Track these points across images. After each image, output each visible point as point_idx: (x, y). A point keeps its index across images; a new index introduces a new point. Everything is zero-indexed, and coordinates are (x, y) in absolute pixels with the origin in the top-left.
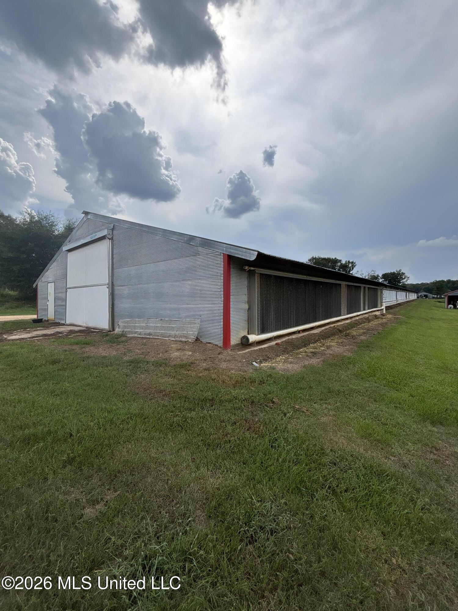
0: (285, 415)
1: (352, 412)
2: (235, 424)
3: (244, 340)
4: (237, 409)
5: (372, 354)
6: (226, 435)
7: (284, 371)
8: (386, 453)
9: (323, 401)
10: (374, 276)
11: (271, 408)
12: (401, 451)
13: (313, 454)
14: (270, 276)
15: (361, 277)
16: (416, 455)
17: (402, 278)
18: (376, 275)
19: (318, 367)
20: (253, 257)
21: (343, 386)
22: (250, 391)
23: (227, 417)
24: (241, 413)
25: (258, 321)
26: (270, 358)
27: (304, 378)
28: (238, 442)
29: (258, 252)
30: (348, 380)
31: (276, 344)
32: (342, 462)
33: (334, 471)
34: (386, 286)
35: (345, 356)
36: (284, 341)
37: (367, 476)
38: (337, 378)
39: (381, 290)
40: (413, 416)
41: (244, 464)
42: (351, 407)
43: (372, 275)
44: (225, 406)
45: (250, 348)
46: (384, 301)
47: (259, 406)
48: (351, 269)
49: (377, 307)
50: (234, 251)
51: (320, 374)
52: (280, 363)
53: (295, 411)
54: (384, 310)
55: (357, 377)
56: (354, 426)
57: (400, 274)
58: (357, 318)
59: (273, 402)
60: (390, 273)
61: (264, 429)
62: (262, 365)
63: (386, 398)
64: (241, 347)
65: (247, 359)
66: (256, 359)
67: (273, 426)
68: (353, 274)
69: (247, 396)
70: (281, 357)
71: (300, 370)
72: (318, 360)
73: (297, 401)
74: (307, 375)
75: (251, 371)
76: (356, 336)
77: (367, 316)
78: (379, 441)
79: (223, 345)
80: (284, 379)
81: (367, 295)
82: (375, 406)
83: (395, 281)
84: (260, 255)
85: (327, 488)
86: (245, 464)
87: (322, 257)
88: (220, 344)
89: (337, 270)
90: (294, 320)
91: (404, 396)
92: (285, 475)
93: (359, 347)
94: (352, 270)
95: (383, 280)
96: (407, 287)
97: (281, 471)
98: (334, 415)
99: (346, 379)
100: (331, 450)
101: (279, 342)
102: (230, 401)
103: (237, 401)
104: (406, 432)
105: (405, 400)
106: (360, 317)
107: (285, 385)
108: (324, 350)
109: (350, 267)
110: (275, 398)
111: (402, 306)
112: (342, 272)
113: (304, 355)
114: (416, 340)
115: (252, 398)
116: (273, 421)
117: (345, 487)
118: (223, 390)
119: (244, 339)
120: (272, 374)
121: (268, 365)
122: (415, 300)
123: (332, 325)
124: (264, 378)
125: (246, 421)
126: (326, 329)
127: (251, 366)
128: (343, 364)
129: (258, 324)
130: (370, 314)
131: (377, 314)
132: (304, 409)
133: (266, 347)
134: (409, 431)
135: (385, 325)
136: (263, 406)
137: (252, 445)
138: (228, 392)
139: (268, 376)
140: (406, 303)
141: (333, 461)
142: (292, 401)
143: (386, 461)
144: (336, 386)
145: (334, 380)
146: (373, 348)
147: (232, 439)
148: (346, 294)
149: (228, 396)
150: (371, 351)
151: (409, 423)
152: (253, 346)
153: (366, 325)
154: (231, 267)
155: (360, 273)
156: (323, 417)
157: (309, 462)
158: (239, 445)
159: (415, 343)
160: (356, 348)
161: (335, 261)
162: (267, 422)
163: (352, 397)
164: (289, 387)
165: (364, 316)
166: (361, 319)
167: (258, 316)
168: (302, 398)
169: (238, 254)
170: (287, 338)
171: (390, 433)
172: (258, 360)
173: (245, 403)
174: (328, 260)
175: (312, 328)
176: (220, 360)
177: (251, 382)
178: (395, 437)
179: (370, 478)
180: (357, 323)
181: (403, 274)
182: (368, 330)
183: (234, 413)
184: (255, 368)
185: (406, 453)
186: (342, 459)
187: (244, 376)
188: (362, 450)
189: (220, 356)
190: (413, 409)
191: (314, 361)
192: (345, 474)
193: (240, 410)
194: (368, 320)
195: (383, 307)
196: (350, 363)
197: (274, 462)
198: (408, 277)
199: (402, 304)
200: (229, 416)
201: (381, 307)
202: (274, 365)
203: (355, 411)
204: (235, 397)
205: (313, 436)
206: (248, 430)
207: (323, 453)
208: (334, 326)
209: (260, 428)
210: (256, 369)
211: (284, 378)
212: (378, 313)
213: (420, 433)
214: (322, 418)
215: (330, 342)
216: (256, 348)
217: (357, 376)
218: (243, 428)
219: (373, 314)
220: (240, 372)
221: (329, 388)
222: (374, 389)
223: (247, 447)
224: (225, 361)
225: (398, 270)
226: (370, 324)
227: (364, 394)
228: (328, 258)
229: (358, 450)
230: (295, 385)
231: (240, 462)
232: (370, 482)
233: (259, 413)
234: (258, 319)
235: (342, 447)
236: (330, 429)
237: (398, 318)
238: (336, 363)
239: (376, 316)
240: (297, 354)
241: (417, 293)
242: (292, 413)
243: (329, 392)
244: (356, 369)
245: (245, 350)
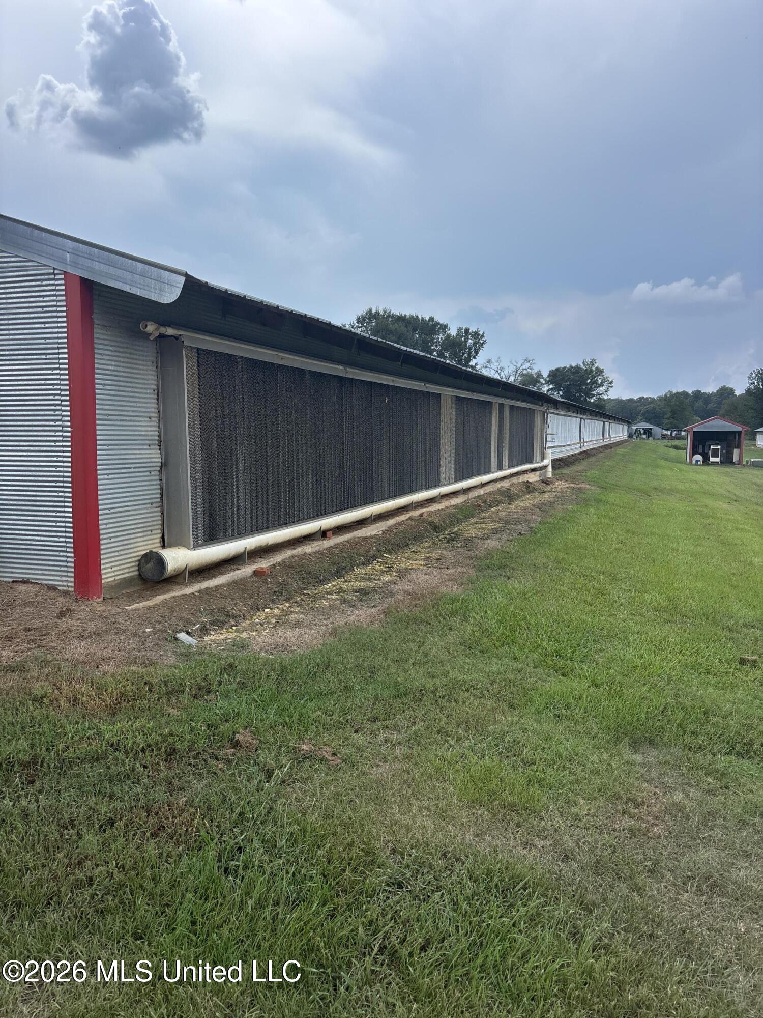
0: (269, 774)
1: (452, 742)
2: (112, 826)
3: (150, 565)
4: (120, 780)
5: (513, 585)
6: (80, 863)
7: (274, 652)
8: (525, 835)
9: (380, 724)
10: (529, 375)
11: (229, 762)
12: (560, 823)
13: (344, 871)
14: (230, 358)
15: (497, 376)
16: (593, 825)
17: (597, 383)
18: (534, 372)
19: (372, 631)
20: (170, 295)
21: (434, 677)
22: (164, 720)
23: (84, 808)
24: (131, 789)
25: (195, 504)
26: (234, 617)
27: (331, 664)
28: (118, 876)
29: (186, 275)
30: (446, 658)
31: (256, 573)
32: (419, 876)
33: (398, 903)
34: (555, 404)
35: (444, 595)
36: (279, 564)
37: (478, 900)
38: (419, 656)
39: (543, 413)
40: (594, 732)
41: (137, 937)
42: (450, 729)
43: (525, 372)
44: (78, 775)
45: (168, 591)
46: (549, 445)
47: (192, 760)
48: (473, 353)
49: (531, 462)
50: (103, 267)
51: (374, 648)
52: (265, 629)
53: (300, 759)
54: (550, 468)
55: (470, 648)
56: (454, 780)
57: (592, 371)
58: (482, 492)
59: (236, 745)
60: (569, 370)
61: (204, 824)
62: (206, 639)
63: (536, 698)
64: (138, 588)
65: (158, 626)
66: (188, 622)
67: (232, 811)
68: (478, 367)
69: (155, 737)
70: (266, 610)
71: (321, 642)
72: (373, 610)
73: (307, 731)
74: (338, 654)
75: (171, 660)
76: (476, 540)
77: (505, 484)
78: (512, 807)
79: (75, 587)
80: (272, 673)
81: (508, 428)
82: (510, 719)
83: (579, 391)
84: (193, 286)
85: (375, 951)
86: (141, 938)
87: (396, 311)
88: (66, 580)
89: (435, 353)
90: (308, 498)
91: (578, 686)
92: (262, 943)
93: (480, 569)
94: (475, 357)
95: (551, 386)
96: (608, 407)
97: (253, 933)
98: (407, 758)
99: (443, 655)
100: (394, 851)
101: (264, 566)
102: (96, 759)
103: (120, 755)
104: (575, 775)
105: (581, 698)
106: (489, 489)
107: (275, 691)
108: (390, 582)
109: (470, 348)
110: (241, 731)
111: (593, 459)
112: (448, 361)
113: (336, 600)
114: (617, 546)
115: (170, 740)
116: (234, 798)
117: (420, 940)
118: (70, 729)
119: (147, 562)
120: (237, 662)
121: (227, 639)
122: (624, 441)
123: (416, 513)
124: (210, 677)
125: (148, 811)
126: (399, 524)
127: (170, 647)
128: (436, 616)
129: (195, 512)
130: (515, 480)
131: (530, 480)
132: (326, 753)
133: (222, 586)
134: (583, 771)
135: (547, 508)
136: (205, 761)
137: (166, 878)
138: (90, 733)
139: (223, 670)
140: (601, 450)
141: (396, 879)
142: (291, 734)
143: (525, 852)
144: (416, 677)
145: (411, 661)
146: (514, 569)
147: (97, 871)
148: (454, 425)
149: (90, 744)
150: (509, 578)
151: (585, 751)
152: (178, 584)
153: (504, 511)
154: (96, 321)
155: (494, 366)
156: (378, 766)
157: (333, 893)
158: (122, 885)
159: (615, 554)
160: (473, 573)
161: (431, 328)
162: (215, 805)
163: (454, 704)
164: (288, 696)
165: (499, 485)
166: (490, 493)
167: (194, 487)
168: (322, 722)
169: (117, 279)
170: (288, 553)
171: (539, 782)
172: (195, 625)
173: (148, 758)
174: (410, 323)
175: (361, 523)
176: (64, 636)
177: (168, 694)
178: (550, 792)
179: (484, 902)
180: (480, 506)
181: (600, 371)
182: (506, 523)
183: (108, 792)
184: (183, 650)
185: (572, 825)
186: (420, 865)
187: (147, 678)
188: (469, 837)
189: (64, 624)
190: (596, 717)
191: (361, 615)
192: (423, 905)
193: (129, 782)
194: (509, 496)
195: (547, 461)
196: (454, 613)
197: (232, 913)
198: (610, 380)
199: (594, 452)
200: (92, 804)
201: (542, 460)
202: (244, 635)
203: (459, 739)
204: (112, 745)
205: (347, 821)
206: (154, 835)
207: (373, 862)
208: (421, 515)
209: (191, 825)
210: (187, 654)
211: (273, 670)
212: (533, 478)
213: (604, 772)
214: (375, 769)
215: (408, 559)
216: (188, 591)
217: (469, 645)
218: (139, 831)
219: (521, 480)
220: (134, 668)
221: (397, 685)
222: (510, 676)
223: (149, 885)
224: (81, 637)
225: (588, 360)
226: (512, 508)
227: (485, 692)
228: (411, 317)
229: (460, 838)
230: (303, 688)
231: (123, 937)
232: (483, 912)
233: (189, 782)
234: (195, 496)
235: (420, 838)
236: (393, 795)
237: (580, 488)
238: (418, 615)
239: (528, 484)
240: (316, 598)
241: (629, 423)
242: (290, 767)
243: (395, 697)
244: (469, 627)
245: (153, 596)
